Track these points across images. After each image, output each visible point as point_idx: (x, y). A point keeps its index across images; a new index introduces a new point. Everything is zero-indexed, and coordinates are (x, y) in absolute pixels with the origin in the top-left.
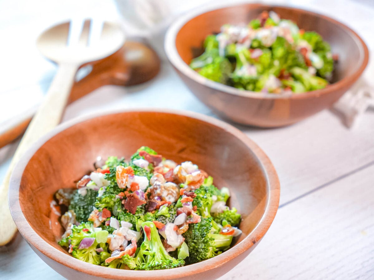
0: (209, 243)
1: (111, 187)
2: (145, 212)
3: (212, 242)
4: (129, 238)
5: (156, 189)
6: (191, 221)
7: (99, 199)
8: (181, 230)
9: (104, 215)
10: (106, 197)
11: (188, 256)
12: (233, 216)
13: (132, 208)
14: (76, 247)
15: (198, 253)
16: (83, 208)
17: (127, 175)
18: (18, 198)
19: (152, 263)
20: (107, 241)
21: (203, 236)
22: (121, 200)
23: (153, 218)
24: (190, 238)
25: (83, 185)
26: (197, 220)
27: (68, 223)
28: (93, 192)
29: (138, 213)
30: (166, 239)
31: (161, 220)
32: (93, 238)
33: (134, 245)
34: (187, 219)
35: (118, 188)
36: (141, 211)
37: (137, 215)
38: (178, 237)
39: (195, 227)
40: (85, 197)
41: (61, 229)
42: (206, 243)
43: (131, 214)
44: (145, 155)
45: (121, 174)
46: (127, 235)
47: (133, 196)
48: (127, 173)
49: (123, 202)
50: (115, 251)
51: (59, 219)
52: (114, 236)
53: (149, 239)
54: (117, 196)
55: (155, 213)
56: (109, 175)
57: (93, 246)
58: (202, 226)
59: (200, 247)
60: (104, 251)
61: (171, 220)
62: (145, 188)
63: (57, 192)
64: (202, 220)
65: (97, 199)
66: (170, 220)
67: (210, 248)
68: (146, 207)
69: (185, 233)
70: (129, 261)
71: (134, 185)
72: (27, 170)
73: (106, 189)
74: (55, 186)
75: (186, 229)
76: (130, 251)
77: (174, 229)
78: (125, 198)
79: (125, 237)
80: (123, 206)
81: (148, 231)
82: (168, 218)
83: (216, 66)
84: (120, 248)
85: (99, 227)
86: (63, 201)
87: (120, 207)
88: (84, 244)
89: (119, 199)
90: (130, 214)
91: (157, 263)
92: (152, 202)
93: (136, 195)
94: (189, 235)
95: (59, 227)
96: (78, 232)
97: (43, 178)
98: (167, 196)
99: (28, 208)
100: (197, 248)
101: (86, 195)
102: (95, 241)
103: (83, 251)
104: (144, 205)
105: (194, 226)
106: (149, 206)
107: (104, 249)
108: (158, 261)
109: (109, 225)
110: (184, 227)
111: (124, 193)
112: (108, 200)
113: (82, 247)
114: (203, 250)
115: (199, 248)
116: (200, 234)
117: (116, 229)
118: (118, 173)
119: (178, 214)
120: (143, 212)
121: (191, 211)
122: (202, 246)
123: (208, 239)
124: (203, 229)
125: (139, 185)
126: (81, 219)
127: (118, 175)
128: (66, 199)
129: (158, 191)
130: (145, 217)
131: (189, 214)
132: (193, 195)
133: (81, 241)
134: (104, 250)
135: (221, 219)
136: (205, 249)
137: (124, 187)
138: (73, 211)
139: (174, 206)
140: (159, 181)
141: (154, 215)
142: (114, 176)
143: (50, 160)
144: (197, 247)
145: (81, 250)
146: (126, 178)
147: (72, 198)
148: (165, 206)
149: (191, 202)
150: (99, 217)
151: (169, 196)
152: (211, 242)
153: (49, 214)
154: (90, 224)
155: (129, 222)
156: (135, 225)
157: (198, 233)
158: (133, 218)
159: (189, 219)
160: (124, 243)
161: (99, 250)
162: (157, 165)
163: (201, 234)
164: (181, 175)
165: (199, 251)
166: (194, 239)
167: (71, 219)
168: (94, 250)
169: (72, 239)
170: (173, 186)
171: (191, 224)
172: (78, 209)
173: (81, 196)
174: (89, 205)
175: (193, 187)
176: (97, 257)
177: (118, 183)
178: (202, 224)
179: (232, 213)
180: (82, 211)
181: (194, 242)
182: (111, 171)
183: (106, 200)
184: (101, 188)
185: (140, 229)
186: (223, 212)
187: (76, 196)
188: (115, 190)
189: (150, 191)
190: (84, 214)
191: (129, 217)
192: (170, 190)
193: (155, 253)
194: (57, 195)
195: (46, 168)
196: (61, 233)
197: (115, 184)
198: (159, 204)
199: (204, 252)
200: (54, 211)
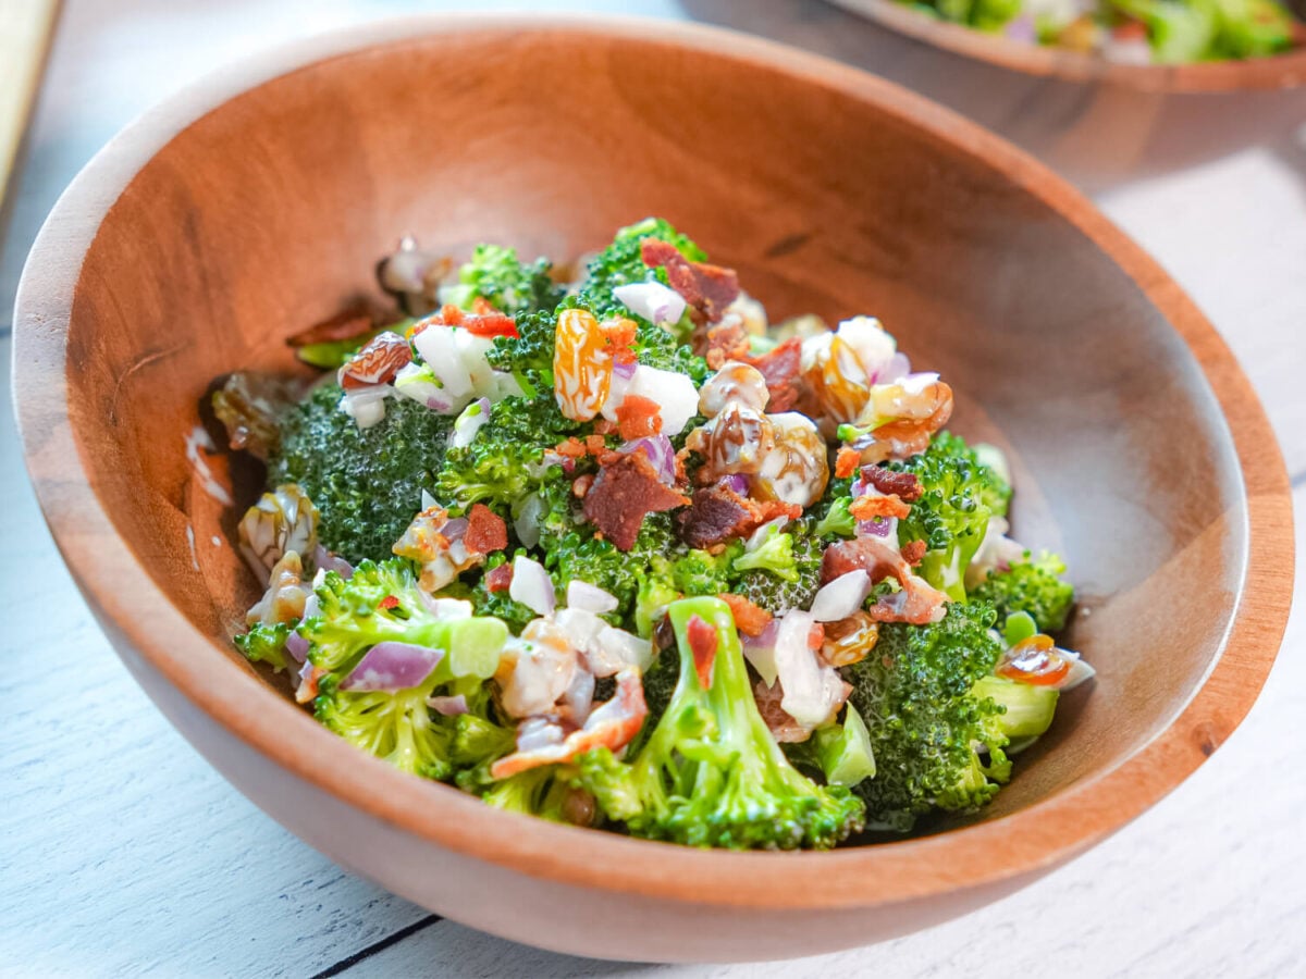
0: (977, 724)
1: (521, 408)
2: (674, 545)
3: (991, 723)
4: (604, 665)
5: (738, 440)
6: (896, 609)
7: (460, 458)
8: (844, 647)
9: (478, 538)
10: (495, 453)
11: (873, 772)
12: (1049, 592)
13: (622, 519)
14: (335, 677)
15: (913, 763)
16: (362, 487)
17: (605, 356)
18: (64, 408)
19: (731, 808)
20: (493, 672)
21: (952, 689)
22: (569, 475)
23: (719, 580)
24: (882, 687)
25: (374, 378)
26: (927, 613)
27: (275, 547)
28: (417, 414)
29: (644, 548)
30: (770, 683)
31: (755, 594)
32: (431, 649)
33: (632, 705)
34: (872, 600)
35: (558, 415)
36: (658, 538)
37: (636, 553)
38: (820, 675)
39: (915, 642)
40: (378, 432)
42: (958, 721)
43: (614, 551)
45: (582, 352)
46: (594, 649)
47: (631, 464)
48: (604, 350)
49: (579, 490)
50: (534, 722)
51: (230, 521)
52: (530, 648)
53: (707, 681)
54: (552, 455)
55: (725, 553)
56: (513, 345)
58: (947, 639)
59: (931, 740)
60: (471, 714)
61: (798, 594)
62: (680, 429)
64: (948, 614)
65: (450, 458)
66: (793, 595)
68: (683, 519)
69: (859, 662)
70: (610, 780)
71: (635, 410)
72: (93, 266)
73: (495, 414)
75: (866, 644)
76: (614, 733)
77: (812, 639)
78: (589, 467)
79: (582, 658)
80: (575, 503)
81: (704, 646)
82: (784, 586)
84: (558, 709)
86: (251, 437)
87: (558, 506)
88: (379, 670)
89: (559, 472)
90: (608, 550)
91: (752, 808)
92: (715, 501)
93: (644, 460)
94: (873, 675)
95: (230, 561)
98: (780, 477)
99: (105, 460)
100: (910, 741)
101: (384, 425)
102: (444, 664)
103: (368, 702)
104: (674, 508)
105: (904, 638)
106: (697, 519)
107: (473, 701)
109: (503, 591)
110: (860, 636)
111: (586, 443)
112: (503, 467)
113: (368, 685)
114: (942, 752)
115: (928, 744)
116: (935, 680)
117: (538, 612)
118: (569, 346)
119: (833, 569)
120: (665, 545)
121: (895, 564)
122: (939, 733)
123: (974, 707)
124: (954, 656)
125: (661, 413)
127: (567, 357)
128: (261, 427)
129: (747, 452)
130: (679, 570)
131: (880, 573)
132: (910, 489)
133: (364, 652)
134: (473, 707)
135: (1000, 602)
136: (959, 748)
137: (590, 415)
138: (301, 491)
139: (813, 527)
141: (725, 563)
142: (541, 358)
144: (914, 735)
145: (357, 697)
146: (601, 374)
147: (296, 428)
148: (775, 528)
149: (894, 522)
150: (450, 543)
151: (790, 477)
152: (985, 721)
153: (182, 493)
154: (400, 570)
155: (600, 586)
156: (632, 604)
157: (925, 673)
158: (616, 569)
159: (882, 599)
160: (577, 685)
161: (448, 705)
162: (718, 316)
163: (941, 680)
164: (842, 381)
165: (926, 755)
166: (903, 699)
167: (292, 527)
168: (424, 704)
169: (317, 638)
170: (807, 432)
171: (893, 625)
172: (334, 488)
173: (350, 423)
174: (394, 477)
175: (898, 446)
176: (431, 735)
177: (563, 392)
178: (950, 631)
179: (1045, 578)
180: (355, 498)
181: (900, 711)
182: (522, 328)
183: (492, 469)
184: (469, 408)
185: (656, 624)
186: (1006, 569)
187: (318, 420)
188: (540, 424)
189: (701, 444)
190: (364, 517)
191: (602, 560)
192: (795, 450)
193: (736, 756)
194: (220, 401)
195: (170, 262)
196: (237, 592)
197: (542, 393)
198: (753, 515)
199: (946, 765)
200: (204, 479)
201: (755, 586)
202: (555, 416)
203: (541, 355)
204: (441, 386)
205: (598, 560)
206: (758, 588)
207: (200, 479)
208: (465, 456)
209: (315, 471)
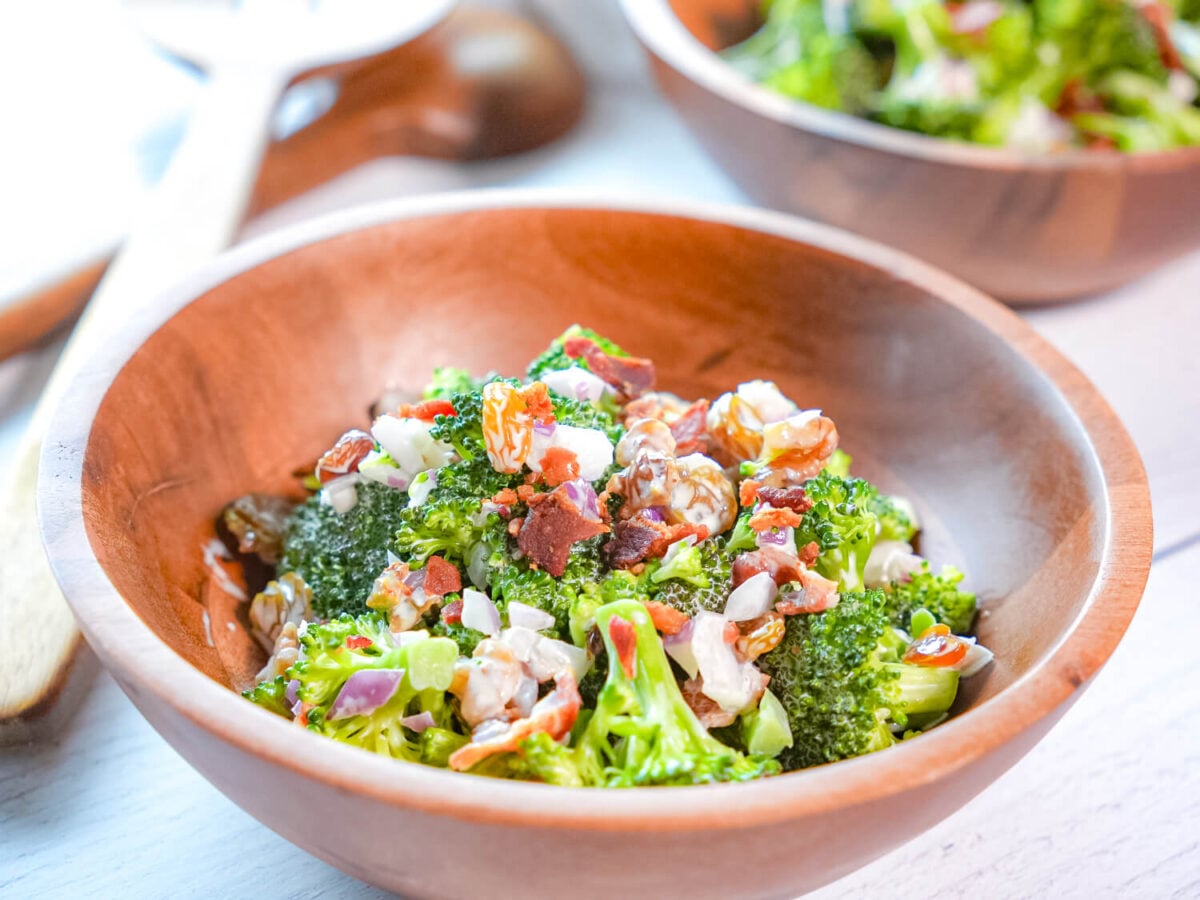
0: (875, 690)
1: (461, 471)
2: (603, 572)
3: (890, 689)
4: (544, 671)
5: (648, 477)
6: (797, 603)
7: (413, 517)
8: (755, 639)
9: (435, 582)
10: (440, 508)
11: (791, 745)
12: (950, 596)
13: (552, 550)
14: (322, 710)
15: (828, 734)
16: (344, 562)
17: (526, 417)
18: (79, 507)
19: (652, 767)
20: (452, 686)
21: (851, 662)
22: (504, 519)
23: (640, 592)
24: (794, 672)
25: (343, 469)
26: (822, 601)
27: (278, 624)
28: (382, 494)
29: (575, 575)
30: (693, 676)
31: (672, 601)
32: (395, 670)
33: (566, 697)
34: (778, 599)
35: (492, 473)
36: (588, 566)
37: (569, 580)
38: (741, 671)
39: (815, 628)
40: (352, 514)
41: (250, 649)
42: (860, 690)
43: (548, 578)
44: (590, 351)
45: (504, 414)
46: (535, 658)
47: (554, 502)
48: (525, 412)
49: (513, 528)
50: (486, 724)
51: (243, 612)
52: (480, 663)
53: (631, 672)
54: (488, 505)
55: (643, 571)
56: (452, 421)
57: (393, 702)
58: (845, 620)
59: (838, 710)
60: (439, 726)
61: (712, 600)
62: (599, 475)
63: (231, 505)
64: (841, 600)
65: (406, 517)
66: (707, 601)
67: (881, 714)
68: (607, 549)
69: (771, 653)
70: (550, 759)
71: (556, 460)
72: (110, 408)
73: (441, 477)
74: (221, 485)
75: (775, 634)
76: (551, 719)
77: (727, 636)
78: (521, 510)
79: (525, 668)
80: (512, 541)
81: (625, 640)
82: (698, 594)
83: (820, 67)
84: (508, 711)
85: (416, 628)
86: (257, 541)
87: (500, 547)
88: (355, 696)
89: (496, 518)
90: (542, 577)
91: (671, 766)
92: (632, 529)
93: (566, 499)
94: (786, 664)
95: (244, 641)
96: (333, 643)
97: (172, 448)
98: (690, 507)
99: (120, 552)
100: (822, 714)
101: (356, 508)
102: (405, 684)
103: (351, 728)
104: (598, 540)
105: (807, 627)
106: (618, 547)
107: (438, 716)
108: (674, 755)
109: (456, 621)
110: (769, 628)
111: (517, 492)
112: (449, 520)
113: (348, 711)
114: (850, 719)
115: (835, 713)
116: (835, 656)
117: (486, 633)
118: (492, 410)
119: (739, 577)
120: (595, 572)
121: (794, 566)
122: (845, 702)
123: (872, 676)
124: (849, 633)
125: (579, 460)
126: (336, 604)
127: (492, 418)
128: (266, 533)
129: (656, 486)
130: (606, 589)
131: (784, 577)
132: (800, 502)
133: (343, 684)
134: (439, 722)
135: (904, 607)
136: (862, 713)
137: (517, 466)
138: (298, 576)
139: (721, 545)
140: (656, 449)
141: (644, 579)
142: (473, 426)
143: (199, 379)
144: (824, 708)
145: (343, 724)
146: (523, 431)
147: (294, 528)
148: (685, 545)
149: (791, 531)
150: (412, 590)
151: (699, 507)
152: (883, 687)
153: (199, 589)
154: (375, 621)
155: (540, 608)
156: (567, 618)
157: (827, 652)
158: (552, 595)
159: (785, 596)
160: (523, 690)
161: (417, 721)
162: (636, 397)
163: (841, 656)
164: (741, 429)
165: (835, 723)
166: (811, 677)
167: (291, 606)
168: (398, 723)
169: (304, 678)
170: (712, 471)
171: (798, 616)
172: (321, 566)
173: (331, 513)
174: (367, 548)
175: (792, 474)
176: (407, 751)
177: (492, 449)
178: (845, 614)
179: (944, 584)
180: (338, 571)
181: (811, 689)
182: (457, 406)
183: (440, 522)
184: (418, 477)
185: (588, 634)
186: (910, 580)
187: (311, 519)
188: (478, 482)
189: (619, 487)
190: (346, 585)
191: (538, 587)
192: (700, 484)
193: (658, 727)
194: (232, 516)
195: (183, 411)
196: (250, 664)
197: (478, 455)
198: (663, 534)
199: (854, 730)
200: (221, 580)
201: (671, 594)
202: (490, 473)
203: (475, 426)
204: (398, 467)
205: (534, 586)
206: (675, 595)
207: (217, 581)
208: (417, 514)
209: (308, 558)
